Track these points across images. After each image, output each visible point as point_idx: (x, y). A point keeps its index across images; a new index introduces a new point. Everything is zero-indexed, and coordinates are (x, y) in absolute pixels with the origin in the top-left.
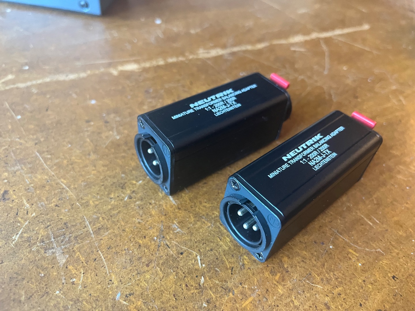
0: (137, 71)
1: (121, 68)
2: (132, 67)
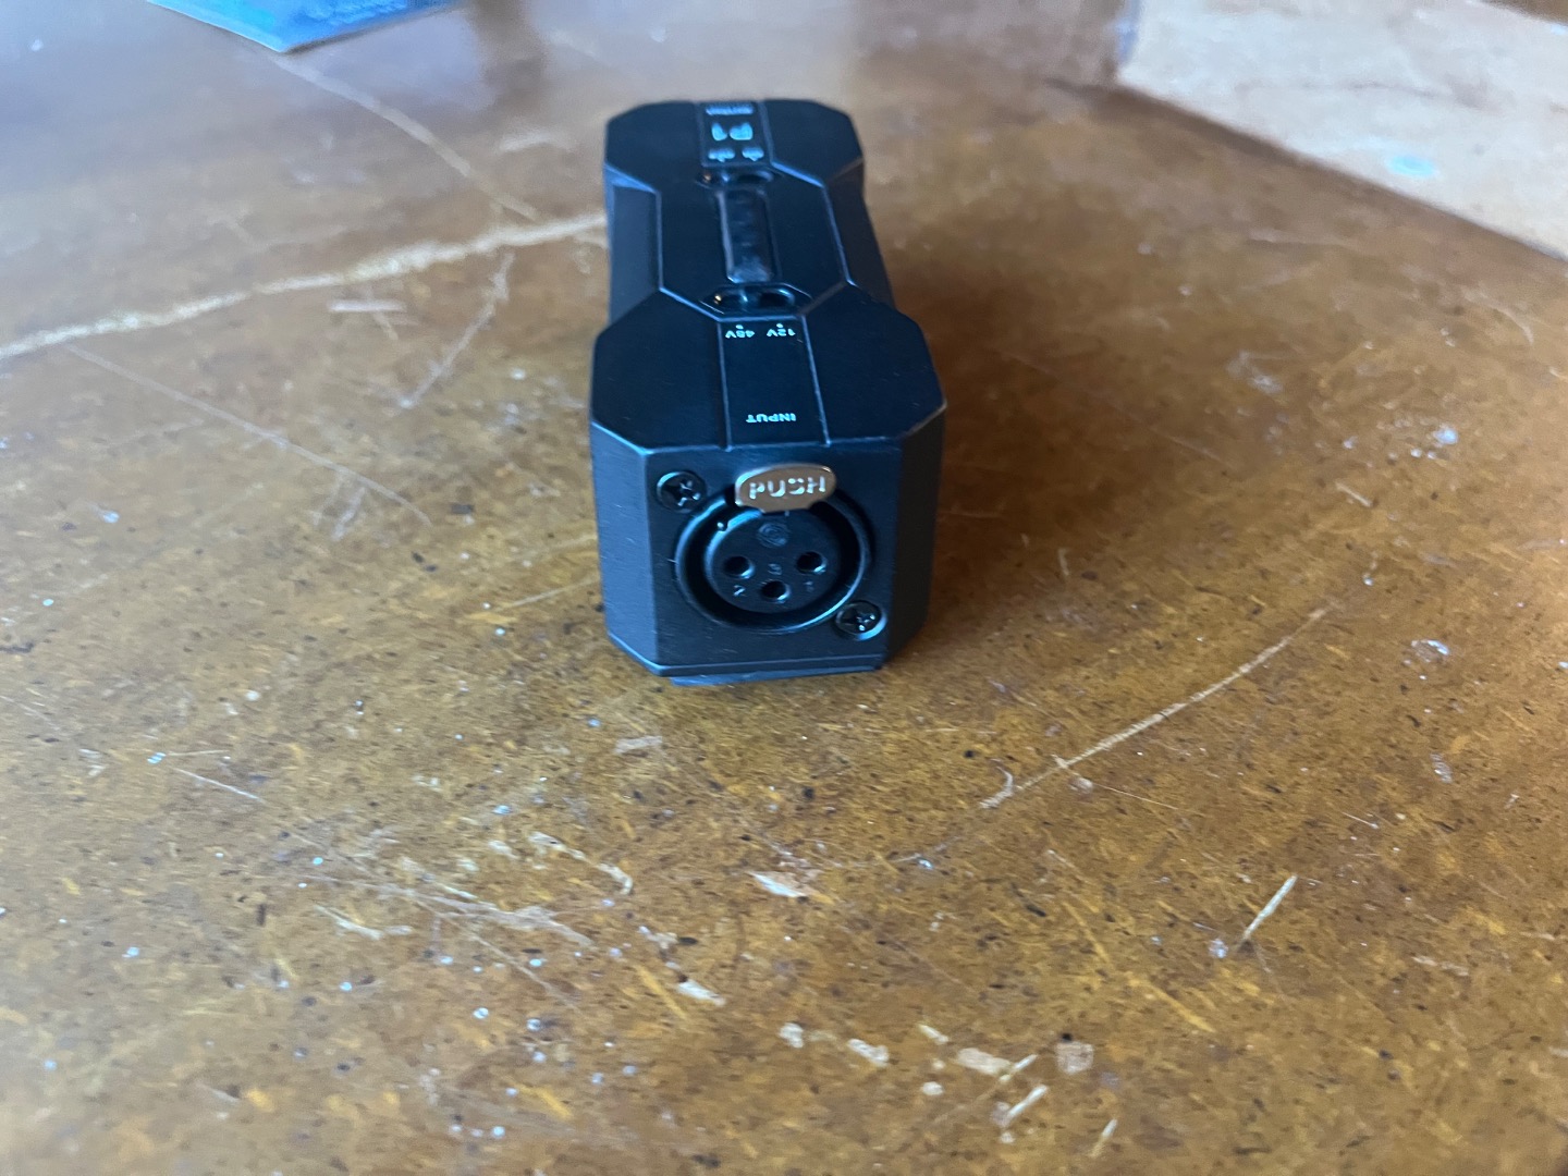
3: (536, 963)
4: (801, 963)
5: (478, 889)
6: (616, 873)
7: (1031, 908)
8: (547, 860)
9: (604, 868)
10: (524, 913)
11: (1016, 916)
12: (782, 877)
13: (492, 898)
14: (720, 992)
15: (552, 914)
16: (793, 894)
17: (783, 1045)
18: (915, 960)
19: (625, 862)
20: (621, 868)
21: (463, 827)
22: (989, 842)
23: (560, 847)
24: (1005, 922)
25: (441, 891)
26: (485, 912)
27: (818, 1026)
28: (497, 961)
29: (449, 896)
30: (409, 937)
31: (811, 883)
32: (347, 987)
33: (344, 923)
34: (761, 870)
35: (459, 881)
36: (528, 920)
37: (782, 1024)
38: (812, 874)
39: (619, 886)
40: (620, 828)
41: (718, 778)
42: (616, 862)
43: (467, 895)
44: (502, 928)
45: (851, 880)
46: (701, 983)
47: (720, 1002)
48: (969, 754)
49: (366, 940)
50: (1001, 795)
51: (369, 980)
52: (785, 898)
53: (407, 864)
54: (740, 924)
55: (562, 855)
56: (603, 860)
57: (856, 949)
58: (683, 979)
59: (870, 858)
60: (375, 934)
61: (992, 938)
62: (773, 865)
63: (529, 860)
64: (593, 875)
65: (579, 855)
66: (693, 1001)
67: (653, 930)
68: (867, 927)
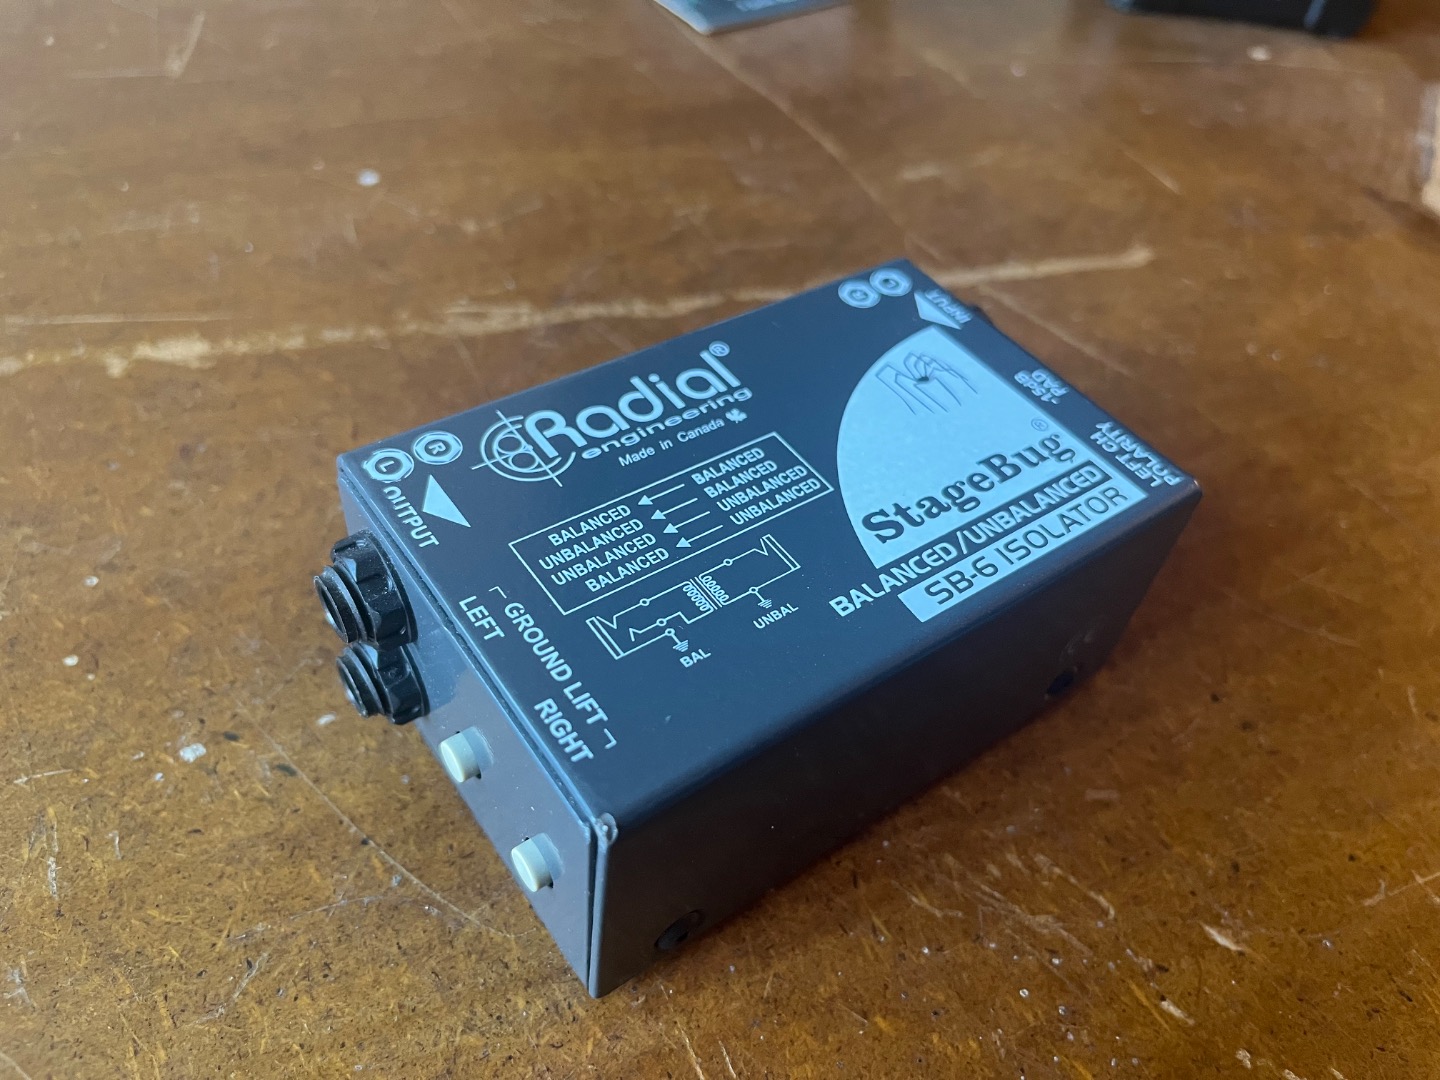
0: (195, 365)
1: (144, 351)
2: (186, 350)
3: (1056, 961)
4: (1245, 1004)
5: (1004, 893)
6: (1102, 900)
7: (1402, 993)
8: (1050, 880)
9: (1092, 894)
10: (1042, 919)
11: (1392, 998)
12: (1223, 932)
13: (1016, 901)
14: (1190, 1015)
15: (1061, 924)
16: (1233, 947)
17: (1239, 1064)
18: (1324, 1017)
19: (1108, 894)
20: (1105, 898)
21: (986, 838)
22: (1370, 933)
23: (1057, 870)
24: (1385, 1001)
25: (979, 889)
26: (1014, 912)
27: (1261, 1055)
28: (1030, 955)
29: (984, 893)
30: (963, 921)
31: (1245, 941)
32: (926, 951)
33: (914, 899)
34: (1207, 923)
35: (990, 883)
36: (1046, 926)
37: (1237, 1049)
38: (1245, 934)
39: (1106, 913)
40: (1100, 865)
41: (1166, 839)
42: (1100, 892)
43: (997, 894)
44: (1028, 928)
45: (1273, 945)
46: (1177, 1005)
47: (1191, 1022)
48: (1352, 858)
49: (931, 917)
50: (1378, 898)
51: (940, 949)
52: (1228, 950)
53: (949, 860)
54: (1197, 962)
55: (1060, 877)
56: (1091, 888)
57: (1282, 1000)
58: (1163, 999)
59: (1286, 930)
60: (938, 914)
61: (1377, 1011)
62: (1216, 921)
63: (1037, 876)
64: (1086, 899)
65: (1073, 880)
66: (1171, 1016)
67: (1137, 955)
68: (1289, 985)
